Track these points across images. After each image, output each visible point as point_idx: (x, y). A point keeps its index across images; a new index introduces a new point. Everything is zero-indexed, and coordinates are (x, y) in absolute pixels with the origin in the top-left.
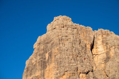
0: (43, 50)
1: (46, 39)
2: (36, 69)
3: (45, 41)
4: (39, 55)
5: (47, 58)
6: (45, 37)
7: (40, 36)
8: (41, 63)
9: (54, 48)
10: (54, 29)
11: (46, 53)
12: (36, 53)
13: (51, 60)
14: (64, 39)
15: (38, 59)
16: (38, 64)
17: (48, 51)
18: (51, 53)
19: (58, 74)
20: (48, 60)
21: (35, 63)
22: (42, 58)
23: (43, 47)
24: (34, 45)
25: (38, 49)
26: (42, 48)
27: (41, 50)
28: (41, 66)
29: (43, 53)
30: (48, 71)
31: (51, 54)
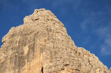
0: (19, 42)
1: (24, 30)
2: (6, 67)
3: (22, 33)
4: (12, 49)
5: (26, 53)
6: (22, 28)
7: (14, 27)
8: (16, 60)
9: (40, 39)
10: (36, 20)
11: (25, 45)
12: (7, 47)
13: (33, 55)
14: (53, 30)
15: (10, 54)
16: (9, 61)
17: (29, 43)
18: (34, 45)
19: (53, 68)
20: (28, 54)
21: (4, 59)
22: (17, 52)
23: (19, 38)
24: (4, 37)
25: (11, 42)
26: (18, 40)
27: (16, 43)
28: (15, 63)
29: (19, 46)
30: (26, 71)
31: (34, 47)
